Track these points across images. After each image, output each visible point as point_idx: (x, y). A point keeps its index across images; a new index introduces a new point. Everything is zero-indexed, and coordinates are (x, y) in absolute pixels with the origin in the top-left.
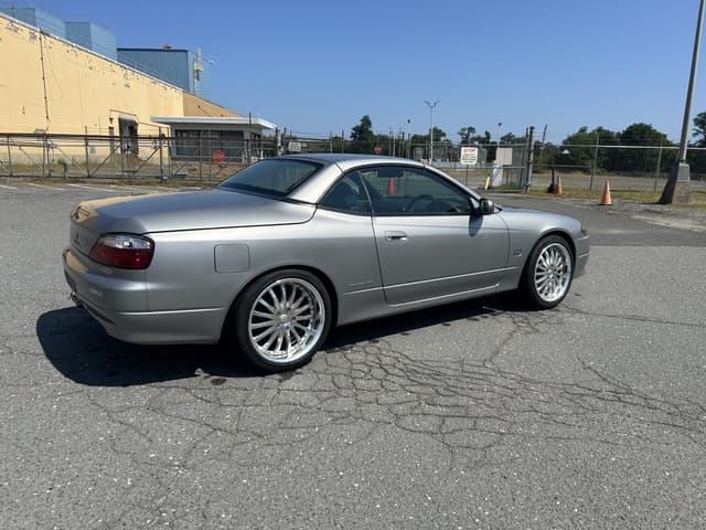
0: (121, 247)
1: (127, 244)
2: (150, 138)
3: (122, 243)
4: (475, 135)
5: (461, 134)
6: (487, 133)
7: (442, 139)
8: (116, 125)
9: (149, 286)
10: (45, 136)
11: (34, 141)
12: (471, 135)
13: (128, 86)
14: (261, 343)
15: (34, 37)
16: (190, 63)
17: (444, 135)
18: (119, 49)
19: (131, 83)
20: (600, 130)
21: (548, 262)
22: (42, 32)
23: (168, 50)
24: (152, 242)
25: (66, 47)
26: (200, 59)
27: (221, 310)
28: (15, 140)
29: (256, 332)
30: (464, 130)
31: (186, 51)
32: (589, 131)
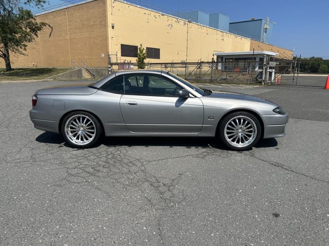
2: (208, 63)
8: (215, 57)
10: (186, 64)
11: (180, 65)
13: (223, 40)
15: (185, 24)
16: (262, 25)
18: (230, 24)
19: (225, 38)
22: (188, 22)
23: (253, 20)
24: (37, 98)
25: (198, 27)
26: (268, 23)
28: (176, 65)
31: (261, 20)
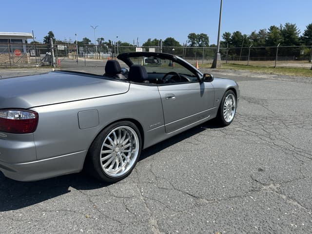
0: (13, 118)
1: (17, 116)
3: (13, 116)
4: (104, 41)
5: (98, 41)
6: (109, 41)
7: (90, 43)
9: (37, 144)
12: (103, 42)
14: (108, 167)
17: (90, 41)
20: (155, 40)
21: (228, 102)
24: (37, 114)
27: (84, 152)
29: (104, 162)
30: (99, 39)
32: (151, 40)
